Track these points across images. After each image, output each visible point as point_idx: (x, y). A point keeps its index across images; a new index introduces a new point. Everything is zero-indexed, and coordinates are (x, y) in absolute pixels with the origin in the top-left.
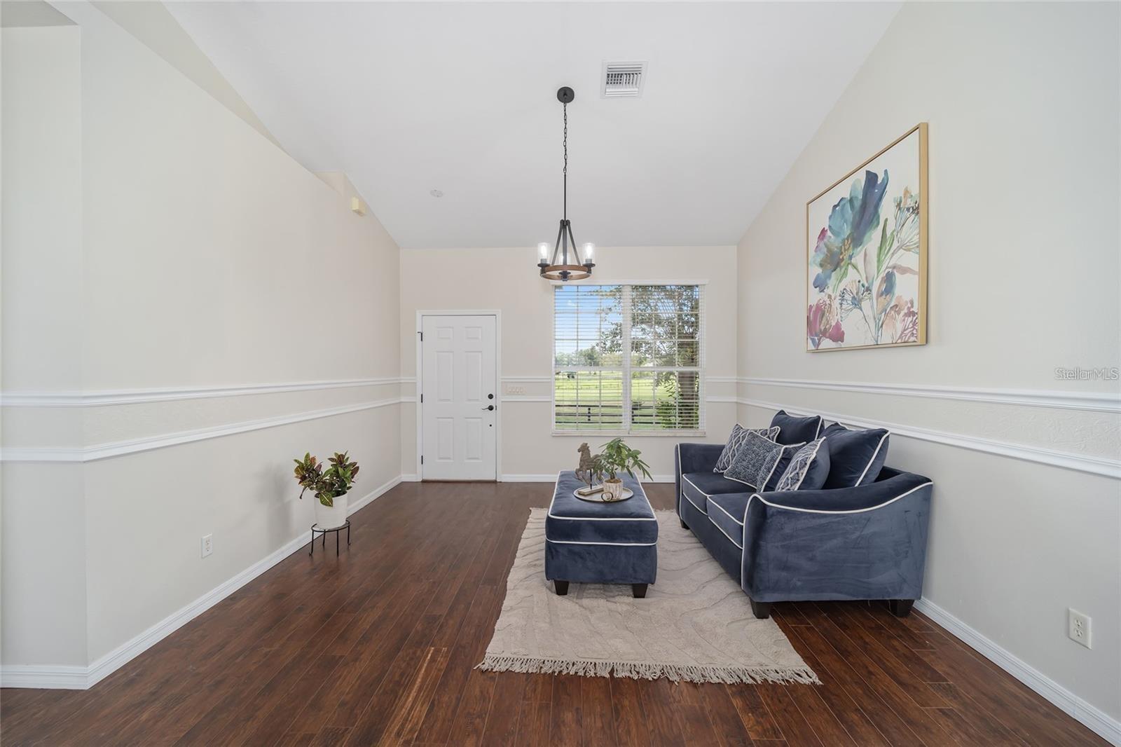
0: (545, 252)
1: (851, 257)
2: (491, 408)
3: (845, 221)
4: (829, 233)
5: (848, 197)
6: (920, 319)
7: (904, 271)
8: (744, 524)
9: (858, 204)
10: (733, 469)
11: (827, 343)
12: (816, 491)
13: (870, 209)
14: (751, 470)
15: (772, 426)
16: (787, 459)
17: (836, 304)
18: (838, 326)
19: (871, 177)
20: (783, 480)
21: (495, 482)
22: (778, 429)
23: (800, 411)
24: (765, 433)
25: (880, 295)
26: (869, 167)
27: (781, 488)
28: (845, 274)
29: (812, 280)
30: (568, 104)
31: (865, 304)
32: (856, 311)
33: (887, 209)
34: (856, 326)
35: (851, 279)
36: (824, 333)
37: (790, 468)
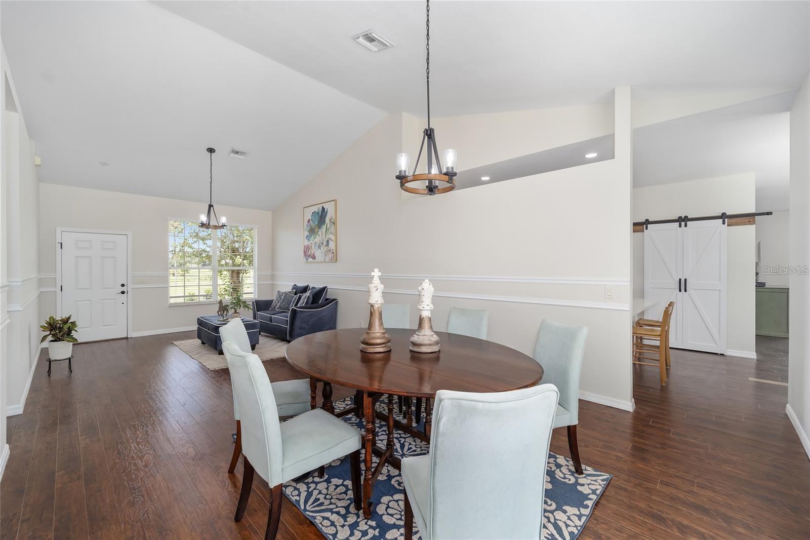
0: (204, 218)
1: (318, 232)
2: (123, 293)
3: (316, 219)
4: (311, 221)
5: (317, 211)
6: (335, 254)
7: (331, 240)
8: (288, 319)
9: (320, 215)
10: (279, 306)
11: (310, 260)
12: (309, 305)
13: (323, 218)
14: (286, 305)
15: (292, 290)
16: (300, 298)
17: (313, 246)
18: (314, 254)
19: (323, 209)
20: (299, 303)
21: (127, 338)
22: (295, 290)
23: (301, 284)
24: (290, 292)
25: (326, 246)
26: (323, 205)
27: (299, 305)
28: (315, 238)
29: (305, 236)
30: (212, 154)
31: (322, 248)
32: (319, 250)
33: (327, 220)
34: (319, 254)
35: (318, 239)
36: (309, 256)
37: (301, 300)
